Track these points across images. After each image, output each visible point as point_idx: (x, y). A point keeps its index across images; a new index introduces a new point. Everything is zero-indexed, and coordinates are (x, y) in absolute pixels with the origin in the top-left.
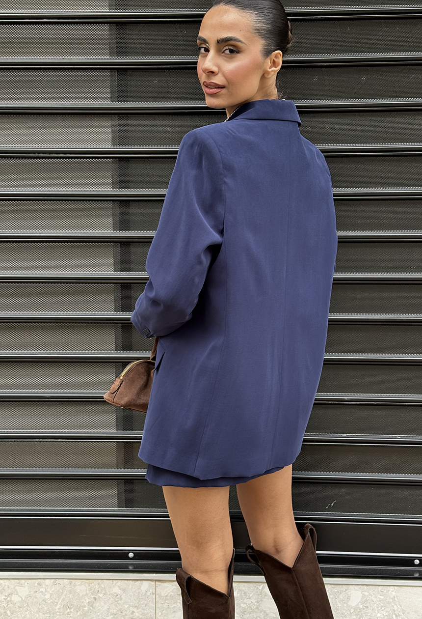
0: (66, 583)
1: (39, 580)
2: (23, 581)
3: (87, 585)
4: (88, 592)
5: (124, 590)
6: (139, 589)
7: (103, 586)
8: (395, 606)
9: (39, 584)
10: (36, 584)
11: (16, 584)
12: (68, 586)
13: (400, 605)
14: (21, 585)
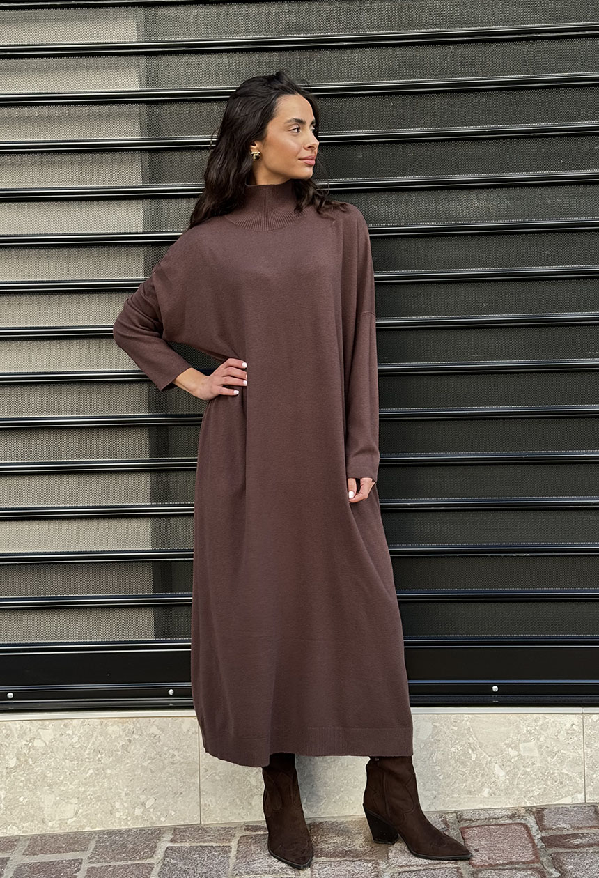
0: (96, 724)
1: (66, 721)
2: (47, 722)
3: (120, 725)
4: (121, 733)
5: (162, 730)
6: (180, 727)
7: (139, 726)
8: (471, 738)
9: (66, 726)
10: (62, 726)
11: (39, 726)
12: (99, 727)
13: (476, 736)
14: (45, 728)
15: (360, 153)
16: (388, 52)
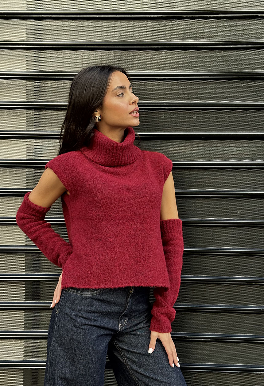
15: (163, 115)
16: (182, 53)
